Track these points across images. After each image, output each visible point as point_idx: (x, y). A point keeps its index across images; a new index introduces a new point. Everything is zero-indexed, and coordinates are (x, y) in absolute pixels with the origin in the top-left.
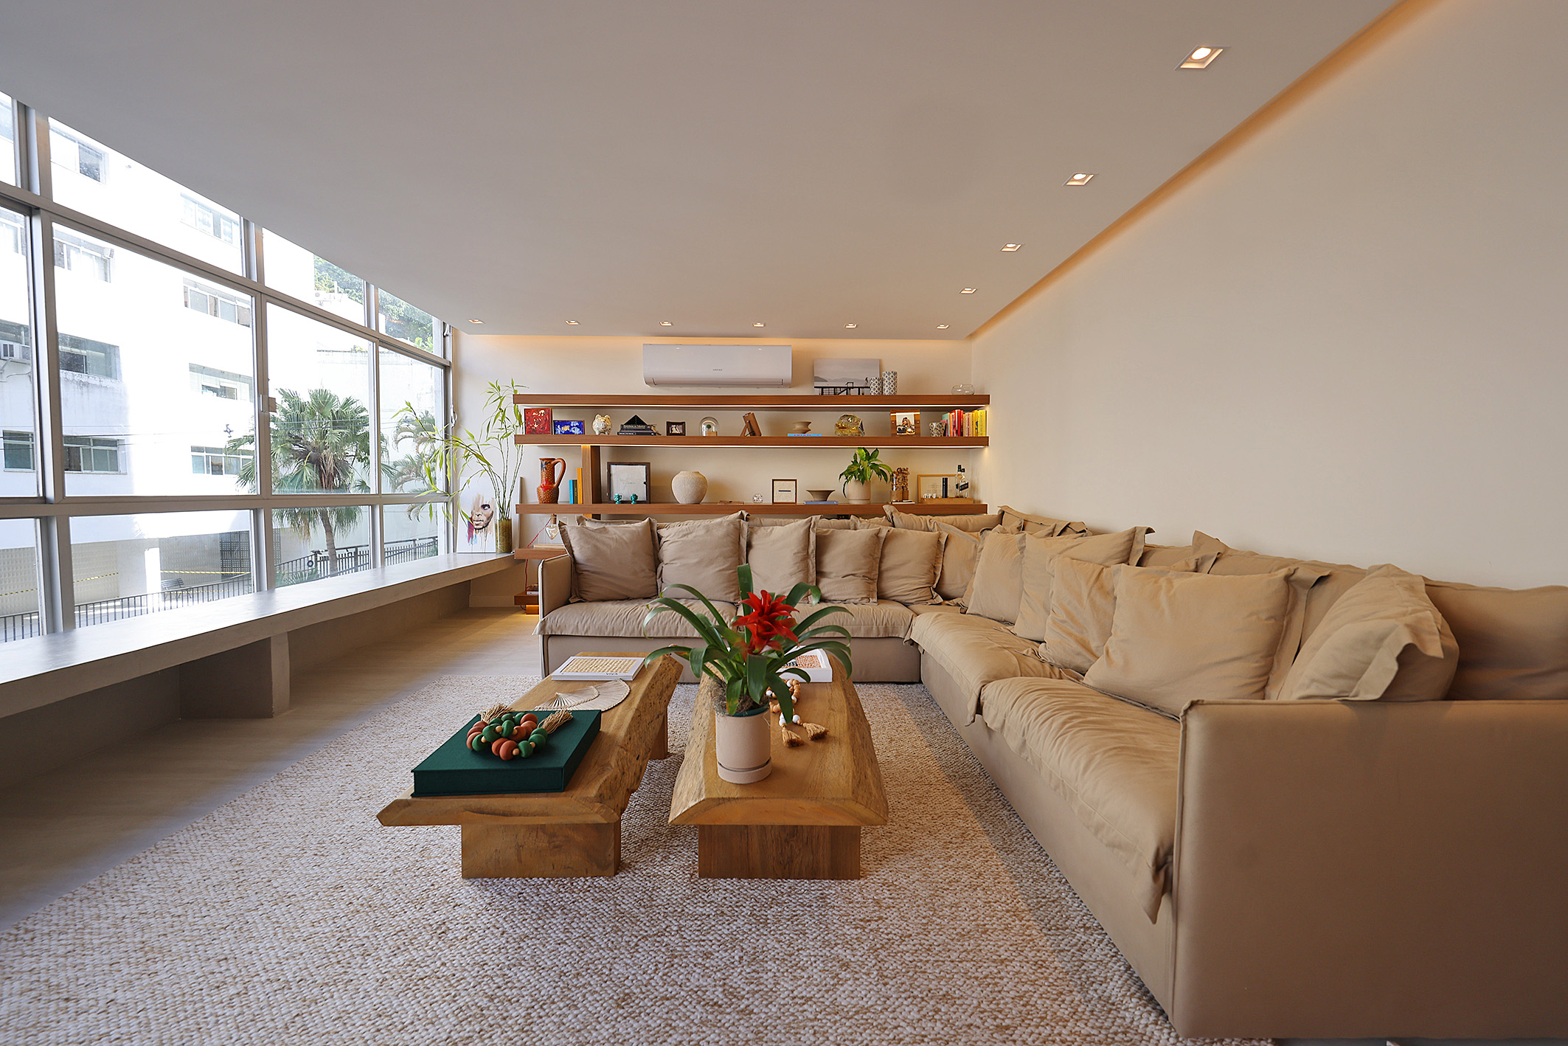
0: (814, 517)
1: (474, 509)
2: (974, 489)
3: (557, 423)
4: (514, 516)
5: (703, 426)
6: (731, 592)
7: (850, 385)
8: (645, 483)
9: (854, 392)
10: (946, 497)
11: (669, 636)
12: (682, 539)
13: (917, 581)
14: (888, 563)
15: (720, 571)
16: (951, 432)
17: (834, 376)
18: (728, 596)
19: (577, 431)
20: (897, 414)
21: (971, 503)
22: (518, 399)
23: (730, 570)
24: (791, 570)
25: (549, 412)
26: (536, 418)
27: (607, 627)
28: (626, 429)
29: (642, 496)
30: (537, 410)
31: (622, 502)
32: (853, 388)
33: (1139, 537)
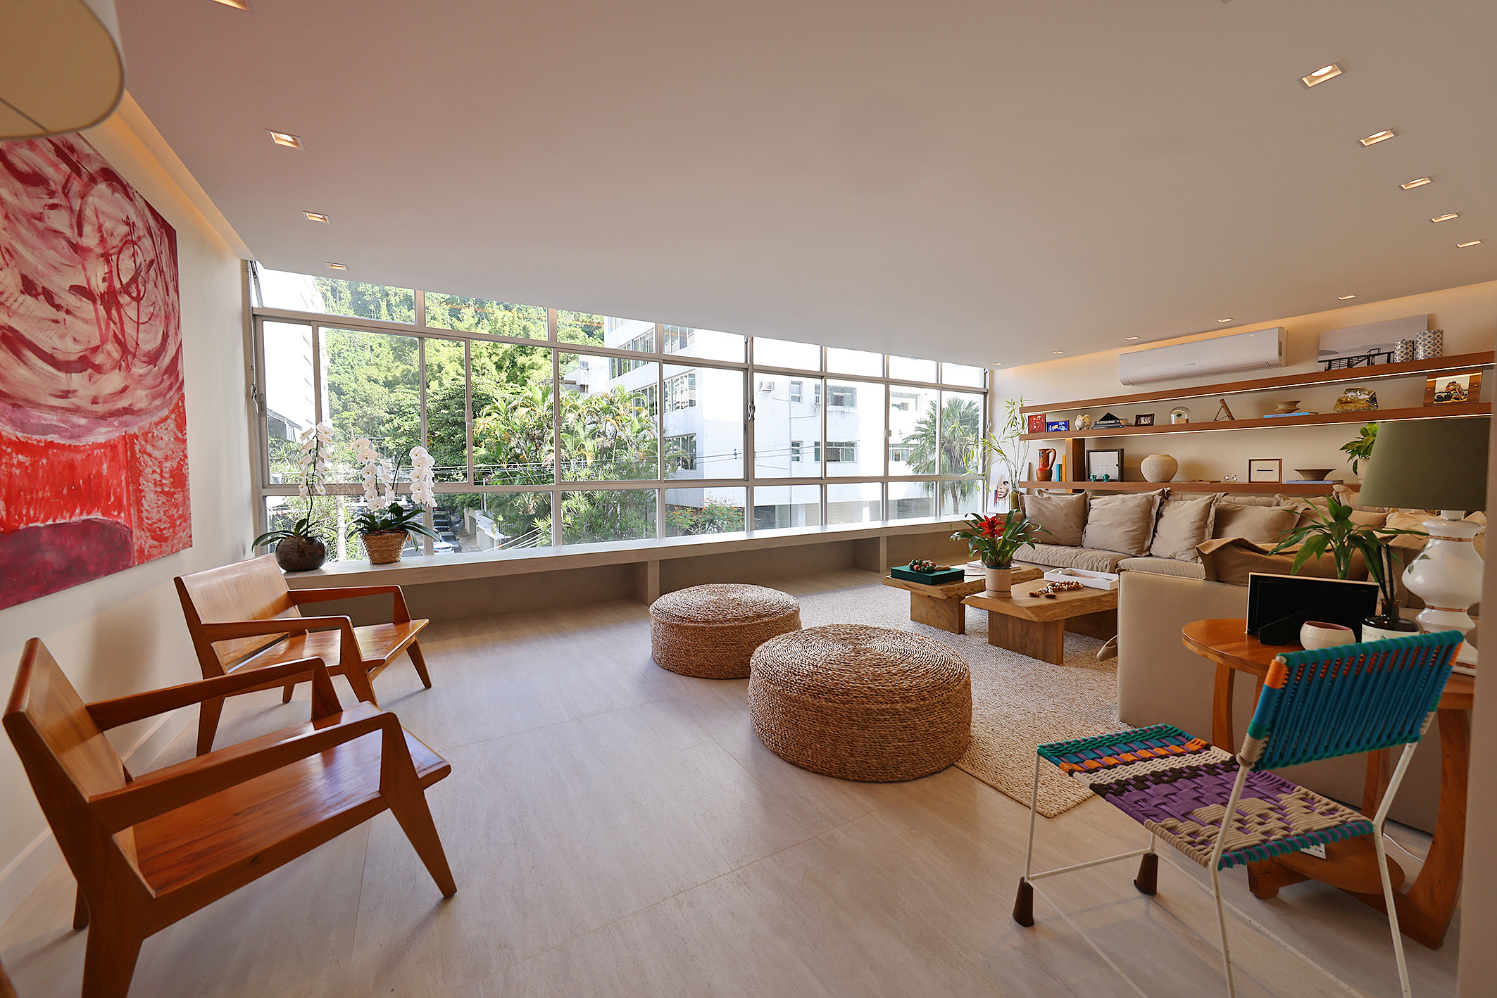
0: (1218, 494)
1: (999, 484)
3: (1049, 424)
5: (1173, 415)
7: (1374, 353)
8: (1117, 465)
9: (1380, 359)
17: (1346, 346)
19: (1063, 428)
20: (1437, 379)
22: (1023, 409)
25: (1044, 416)
26: (1035, 422)
28: (1099, 425)
29: (1115, 475)
30: (1036, 416)
31: (1099, 480)
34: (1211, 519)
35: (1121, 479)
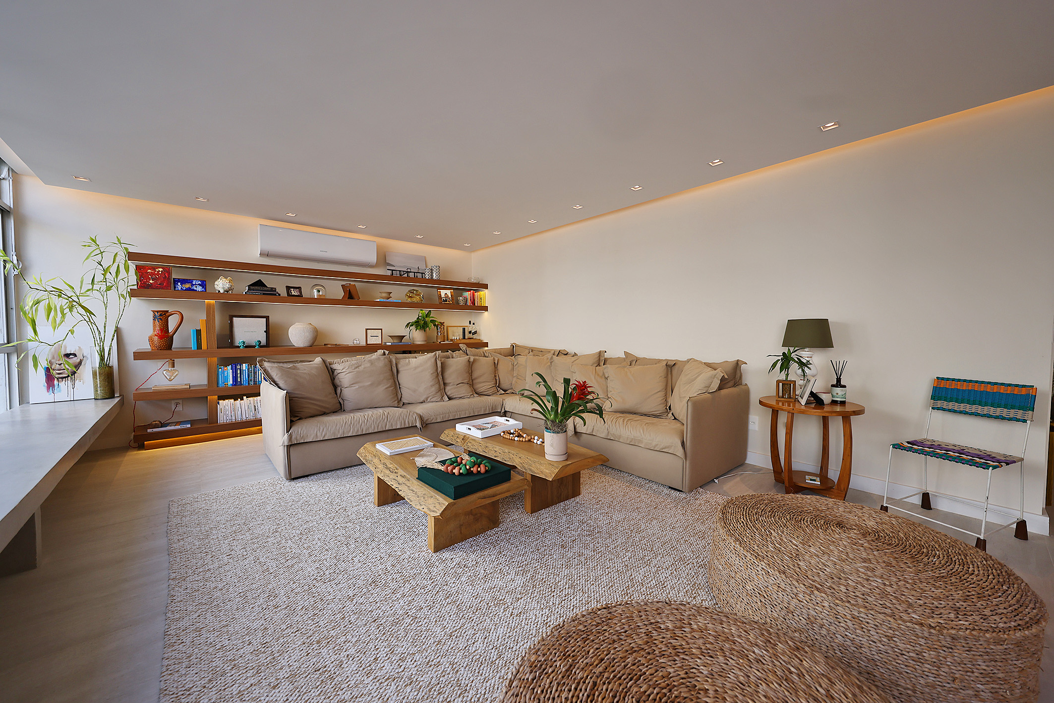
1: (53, 358)
2: (479, 335)
3: (176, 281)
4: (114, 362)
5: (314, 290)
6: (395, 401)
7: (409, 270)
8: (265, 331)
9: (412, 275)
10: (465, 339)
11: (381, 430)
12: (356, 370)
13: (490, 383)
14: (475, 375)
15: (386, 388)
16: (469, 303)
17: (400, 264)
18: (394, 403)
19: (199, 289)
21: (479, 341)
22: (132, 256)
23: (391, 387)
24: (431, 384)
25: (167, 271)
26: (152, 274)
27: (339, 431)
28: (253, 290)
29: (264, 342)
30: (154, 268)
31: (246, 347)
32: (411, 272)
33: (602, 354)
34: (439, 369)
35: (268, 345)
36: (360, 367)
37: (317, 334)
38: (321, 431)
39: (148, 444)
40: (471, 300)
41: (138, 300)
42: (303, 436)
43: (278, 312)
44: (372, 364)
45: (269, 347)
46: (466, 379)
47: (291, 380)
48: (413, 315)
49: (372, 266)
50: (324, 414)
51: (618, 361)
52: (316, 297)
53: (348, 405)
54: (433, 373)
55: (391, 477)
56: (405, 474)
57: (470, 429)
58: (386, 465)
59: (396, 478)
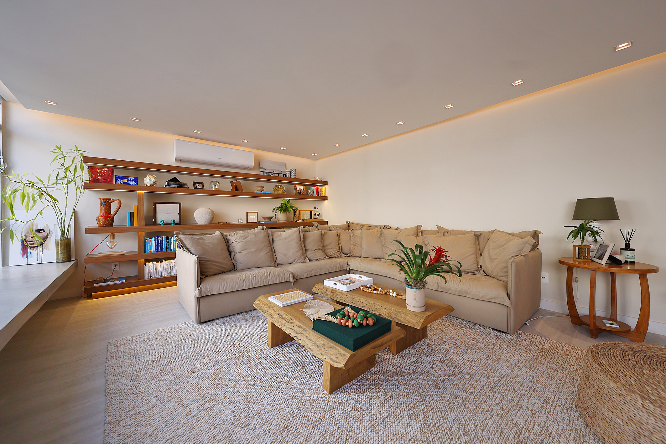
1: (28, 232)
2: (321, 216)
3: (117, 178)
5: (212, 185)
6: (272, 262)
7: (275, 172)
8: (178, 214)
9: (277, 175)
10: (312, 219)
12: (244, 240)
14: (325, 244)
15: (266, 253)
16: (315, 194)
17: (269, 168)
18: (271, 264)
19: (133, 183)
20: (297, 186)
21: (322, 221)
22: (86, 159)
23: (270, 252)
24: (297, 250)
25: (111, 170)
26: (100, 172)
28: (171, 184)
29: (177, 221)
30: (101, 168)
31: (165, 224)
32: (276, 173)
33: (419, 228)
34: (302, 239)
35: (180, 223)
36: (247, 238)
37: (213, 215)
38: (222, 286)
39: (95, 295)
40: (316, 192)
41: (89, 191)
42: (209, 290)
43: (187, 200)
44: (256, 236)
45: (181, 225)
46: (320, 247)
47: (200, 247)
48: (278, 203)
49: (250, 169)
50: (223, 272)
51: (432, 232)
52: (213, 190)
53: (239, 266)
54: (298, 242)
55: (288, 327)
56: (301, 325)
57: (336, 284)
58: (281, 316)
59: (293, 328)
